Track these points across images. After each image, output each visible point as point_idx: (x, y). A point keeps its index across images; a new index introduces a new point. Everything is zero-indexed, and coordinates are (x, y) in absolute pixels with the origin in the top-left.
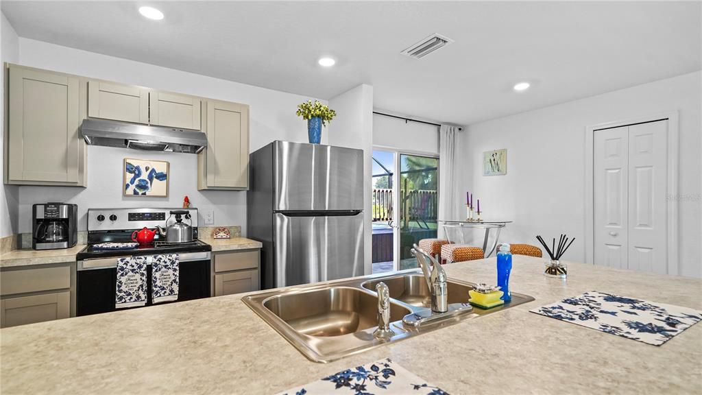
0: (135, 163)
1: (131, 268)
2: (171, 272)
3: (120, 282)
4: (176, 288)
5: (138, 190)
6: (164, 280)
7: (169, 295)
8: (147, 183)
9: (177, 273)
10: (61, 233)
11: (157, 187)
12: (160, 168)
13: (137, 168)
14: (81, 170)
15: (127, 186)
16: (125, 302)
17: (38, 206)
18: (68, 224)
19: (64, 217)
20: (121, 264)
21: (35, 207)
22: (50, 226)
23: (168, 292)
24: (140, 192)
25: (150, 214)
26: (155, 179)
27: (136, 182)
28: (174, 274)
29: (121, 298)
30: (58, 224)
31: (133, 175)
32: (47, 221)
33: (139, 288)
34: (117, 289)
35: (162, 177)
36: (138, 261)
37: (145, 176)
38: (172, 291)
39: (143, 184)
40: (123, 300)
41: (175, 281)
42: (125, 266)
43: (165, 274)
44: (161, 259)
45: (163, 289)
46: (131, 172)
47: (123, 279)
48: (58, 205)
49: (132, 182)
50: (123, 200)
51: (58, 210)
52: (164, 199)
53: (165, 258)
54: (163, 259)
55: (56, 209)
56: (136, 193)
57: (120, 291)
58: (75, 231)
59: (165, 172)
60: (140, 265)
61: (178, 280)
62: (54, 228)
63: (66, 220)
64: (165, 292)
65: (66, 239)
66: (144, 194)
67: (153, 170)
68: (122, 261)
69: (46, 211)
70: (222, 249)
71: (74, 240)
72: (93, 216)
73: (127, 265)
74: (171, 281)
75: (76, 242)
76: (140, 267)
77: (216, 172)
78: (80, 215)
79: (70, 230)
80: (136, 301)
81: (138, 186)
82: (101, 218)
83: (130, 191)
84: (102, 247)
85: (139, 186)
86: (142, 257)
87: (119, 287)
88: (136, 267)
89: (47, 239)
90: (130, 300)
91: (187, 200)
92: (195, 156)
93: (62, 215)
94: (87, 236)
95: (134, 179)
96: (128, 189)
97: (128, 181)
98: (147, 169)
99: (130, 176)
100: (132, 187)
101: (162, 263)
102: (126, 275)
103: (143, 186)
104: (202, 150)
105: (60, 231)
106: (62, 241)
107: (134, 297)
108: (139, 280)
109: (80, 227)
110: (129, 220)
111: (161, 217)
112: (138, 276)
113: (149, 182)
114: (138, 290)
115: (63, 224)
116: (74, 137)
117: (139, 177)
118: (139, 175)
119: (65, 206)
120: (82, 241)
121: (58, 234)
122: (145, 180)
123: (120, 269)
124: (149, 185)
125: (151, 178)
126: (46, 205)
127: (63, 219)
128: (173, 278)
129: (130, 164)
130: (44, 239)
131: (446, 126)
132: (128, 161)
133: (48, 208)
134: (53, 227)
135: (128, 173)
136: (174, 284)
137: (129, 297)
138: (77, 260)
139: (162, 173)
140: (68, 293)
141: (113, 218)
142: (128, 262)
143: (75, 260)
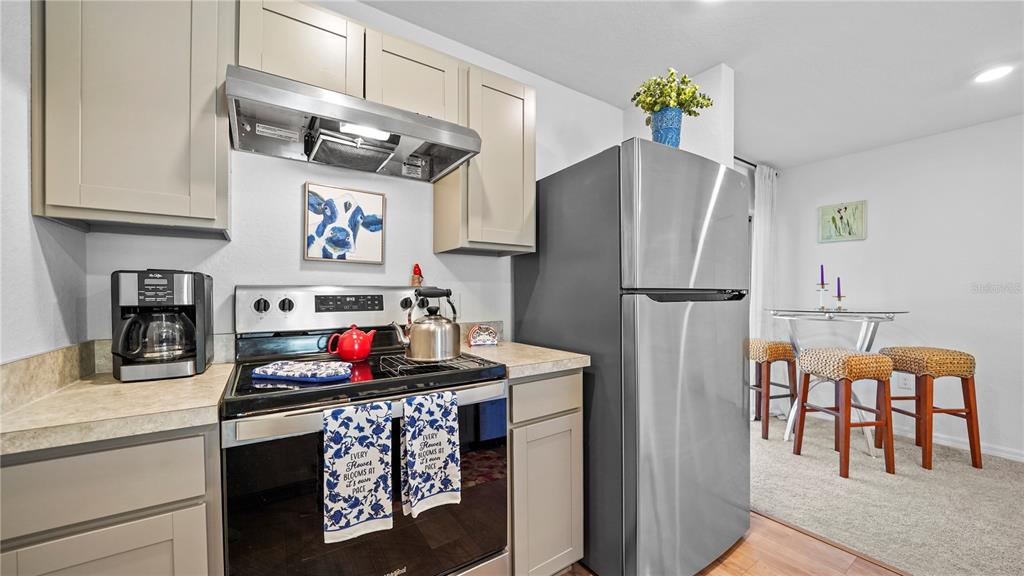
0: (326, 194)
1: (357, 434)
2: (443, 435)
3: (334, 474)
4: (455, 473)
5: (330, 250)
6: (429, 457)
7: (441, 491)
8: (348, 235)
9: (456, 438)
10: (178, 338)
11: (365, 244)
12: (372, 208)
13: (330, 204)
14: (223, 192)
15: (311, 240)
16: (348, 525)
17: (122, 276)
18: (194, 320)
19: (186, 303)
20: (333, 426)
21: (115, 277)
22: (154, 324)
23: (438, 484)
24: (335, 253)
25: (357, 297)
26: (362, 230)
27: (328, 233)
28: (449, 441)
29: (337, 517)
30: (172, 320)
31: (321, 217)
32: (145, 313)
33: (377, 484)
34: (326, 492)
35: (375, 224)
36: (374, 415)
37: (343, 220)
38: (446, 482)
39: (340, 236)
40: (343, 522)
41: (452, 456)
42: (342, 431)
43: (431, 442)
44: (421, 405)
45: (428, 478)
46: (317, 212)
47: (341, 465)
48: (168, 274)
49: (320, 233)
50: (302, 268)
51: (170, 286)
52: (378, 268)
53: (429, 401)
54: (428, 405)
55: (165, 282)
56: (326, 255)
57: (334, 498)
58: (208, 333)
59: (379, 215)
60: (378, 426)
61: (458, 455)
62: (162, 327)
63: (190, 311)
64: (432, 486)
65: (190, 353)
66: (342, 257)
67: (358, 210)
68: (335, 416)
69: (141, 286)
70: (527, 374)
71: (208, 356)
72: (246, 300)
73: (347, 427)
74: (443, 457)
75: (212, 357)
76: (378, 430)
77: (486, 214)
78: (219, 300)
79: (199, 334)
80: (371, 518)
81: (330, 241)
82: (262, 306)
83: (315, 251)
84: (274, 374)
85: (332, 241)
86: (381, 404)
87: (332, 486)
88: (368, 431)
89: (147, 355)
90: (357, 517)
91: (417, 271)
92: (429, 186)
93: (181, 299)
94: (233, 344)
95: (324, 225)
96: (313, 247)
97: (312, 231)
98: (347, 206)
99: (316, 220)
100: (320, 243)
101: (426, 417)
102: (346, 453)
103: (340, 243)
104: (457, 167)
105: (177, 335)
106: (181, 358)
107: (367, 509)
108: (377, 465)
109: (220, 324)
110: (318, 310)
111: (374, 303)
112: (374, 454)
113: (351, 233)
114: (376, 490)
115: (182, 319)
116: (205, 111)
117: (332, 222)
118: (331, 218)
119: (186, 276)
120: (223, 354)
121: (171, 341)
122: (344, 230)
123: (331, 440)
124: (351, 239)
125: (354, 226)
126: (143, 275)
127: (183, 308)
128: (448, 450)
129: (315, 194)
130: (140, 355)
131: (765, 167)
132: (312, 188)
133: (147, 281)
134: (160, 327)
135: (311, 214)
136: (451, 465)
137: (355, 511)
138: (221, 418)
139: (374, 216)
140: (200, 510)
141: (286, 305)
142: (350, 419)
143: (214, 418)
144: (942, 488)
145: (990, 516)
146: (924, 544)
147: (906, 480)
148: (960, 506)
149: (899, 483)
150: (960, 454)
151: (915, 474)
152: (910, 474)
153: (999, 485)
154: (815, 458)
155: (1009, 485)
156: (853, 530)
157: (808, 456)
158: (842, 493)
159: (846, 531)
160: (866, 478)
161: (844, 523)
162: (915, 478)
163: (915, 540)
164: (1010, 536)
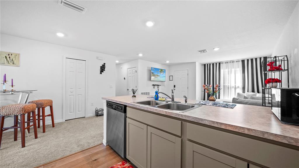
144: (50, 135)
145: (62, 136)
146: (55, 150)
147: (41, 138)
148: (56, 137)
149: (40, 140)
150: (49, 126)
151: (43, 135)
152: (41, 136)
153: (59, 129)
154: (8, 147)
155: (61, 128)
156: (37, 160)
157: (4, 149)
158: (27, 152)
159: (35, 162)
160: (31, 144)
161: (33, 160)
162: (43, 136)
163: (53, 151)
164: (67, 138)
